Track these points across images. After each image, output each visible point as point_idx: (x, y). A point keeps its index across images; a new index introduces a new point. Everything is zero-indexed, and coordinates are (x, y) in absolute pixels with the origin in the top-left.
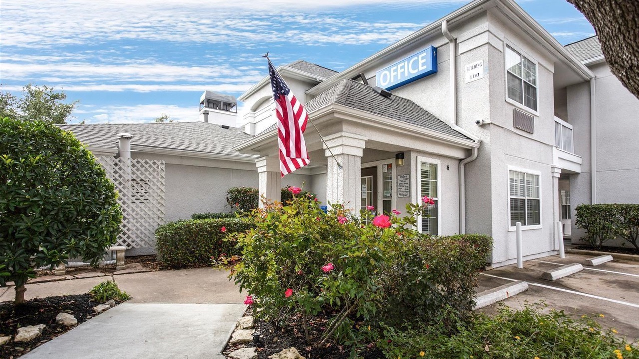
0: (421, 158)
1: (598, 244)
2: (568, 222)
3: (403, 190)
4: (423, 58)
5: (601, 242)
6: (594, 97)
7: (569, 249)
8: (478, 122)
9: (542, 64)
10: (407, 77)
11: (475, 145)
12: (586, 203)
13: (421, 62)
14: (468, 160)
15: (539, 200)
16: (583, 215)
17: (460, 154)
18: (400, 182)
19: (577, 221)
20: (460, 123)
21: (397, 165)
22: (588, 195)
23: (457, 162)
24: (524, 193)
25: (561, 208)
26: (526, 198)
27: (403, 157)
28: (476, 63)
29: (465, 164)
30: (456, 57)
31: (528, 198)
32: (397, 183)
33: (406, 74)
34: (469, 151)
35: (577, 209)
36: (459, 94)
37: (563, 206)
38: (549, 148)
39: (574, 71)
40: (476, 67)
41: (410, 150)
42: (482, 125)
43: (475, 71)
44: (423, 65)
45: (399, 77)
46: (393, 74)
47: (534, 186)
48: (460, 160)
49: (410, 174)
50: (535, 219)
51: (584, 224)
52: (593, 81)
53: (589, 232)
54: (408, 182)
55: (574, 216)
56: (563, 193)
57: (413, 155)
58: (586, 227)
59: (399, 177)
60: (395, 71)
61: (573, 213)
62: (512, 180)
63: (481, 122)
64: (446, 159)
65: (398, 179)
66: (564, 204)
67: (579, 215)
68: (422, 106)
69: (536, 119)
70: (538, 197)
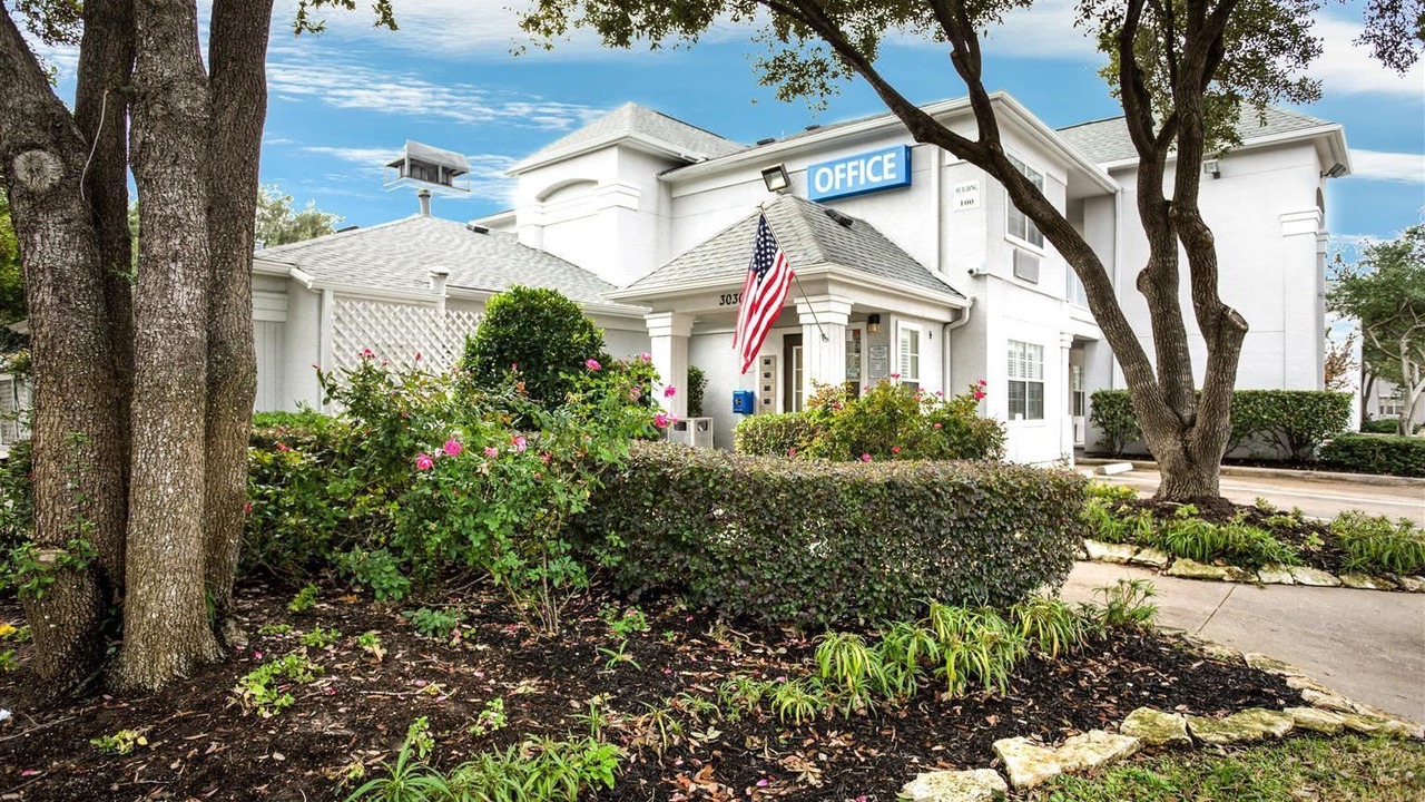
0: (903, 324)
1: (1118, 450)
2: (1081, 420)
3: (878, 367)
4: (890, 161)
5: (1122, 447)
6: (1119, 221)
7: (1081, 459)
8: (971, 272)
9: (1052, 174)
10: (862, 185)
11: (966, 304)
12: (1105, 388)
13: (887, 166)
14: (956, 324)
15: (1042, 384)
16: (1100, 405)
17: (946, 317)
18: (872, 356)
19: (1093, 415)
20: (944, 268)
21: (868, 333)
22: (1109, 374)
23: (941, 327)
24: (1024, 373)
25: (1072, 397)
26: (1027, 380)
27: (878, 322)
28: (969, 184)
29: (952, 330)
30: (940, 167)
31: (1031, 380)
32: (869, 357)
33: (862, 181)
34: (957, 313)
35: (1092, 397)
36: (944, 225)
37: (1075, 393)
38: (1059, 302)
39: (1094, 181)
40: (969, 188)
41: (888, 313)
42: (976, 276)
43: (967, 196)
44: (891, 171)
45: (850, 184)
46: (839, 176)
47: (1036, 362)
48: (945, 324)
49: (888, 346)
50: (1038, 412)
51: (1101, 420)
52: (1119, 196)
53: (1107, 431)
54: (885, 356)
55: (1089, 410)
56: (1076, 369)
57: (893, 319)
58: (1102, 424)
59: (872, 349)
60: (842, 171)
61: (1088, 402)
62: (1010, 353)
63: (975, 272)
64: (928, 323)
65: (869, 352)
66: (1077, 390)
67: (1096, 406)
68: (886, 235)
69: (1042, 260)
70: (1042, 378)
